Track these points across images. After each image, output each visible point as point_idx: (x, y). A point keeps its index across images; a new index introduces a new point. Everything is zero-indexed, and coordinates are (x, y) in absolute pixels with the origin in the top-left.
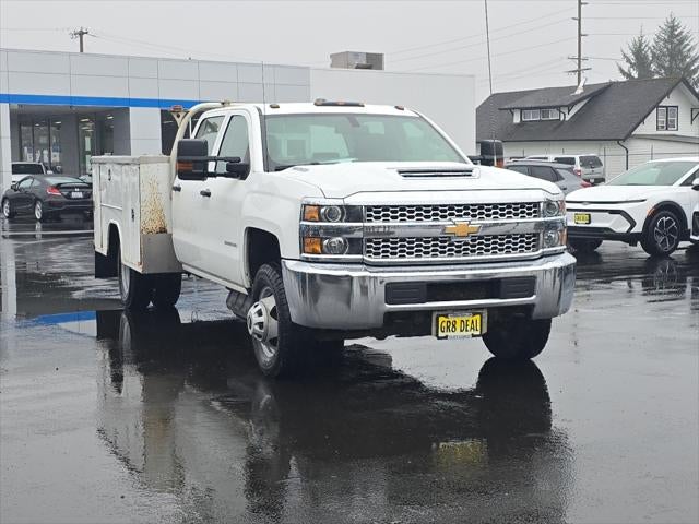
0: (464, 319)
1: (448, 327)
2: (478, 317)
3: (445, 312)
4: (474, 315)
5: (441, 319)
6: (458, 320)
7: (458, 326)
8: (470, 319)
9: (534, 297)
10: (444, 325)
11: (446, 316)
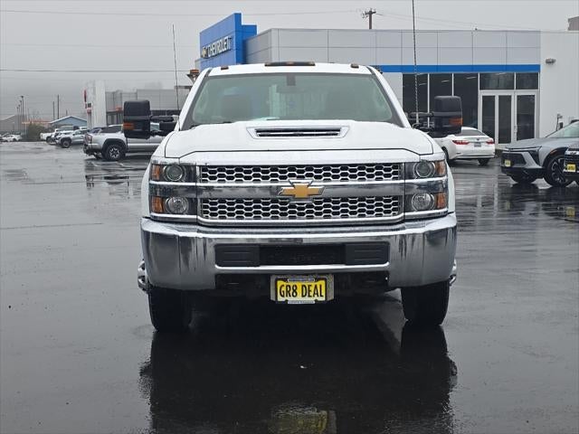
0: (307, 284)
1: (288, 292)
2: (323, 283)
3: (284, 276)
4: (317, 280)
5: (280, 283)
6: (299, 285)
7: (299, 291)
8: (313, 284)
9: (388, 264)
10: (284, 289)
11: (285, 280)
